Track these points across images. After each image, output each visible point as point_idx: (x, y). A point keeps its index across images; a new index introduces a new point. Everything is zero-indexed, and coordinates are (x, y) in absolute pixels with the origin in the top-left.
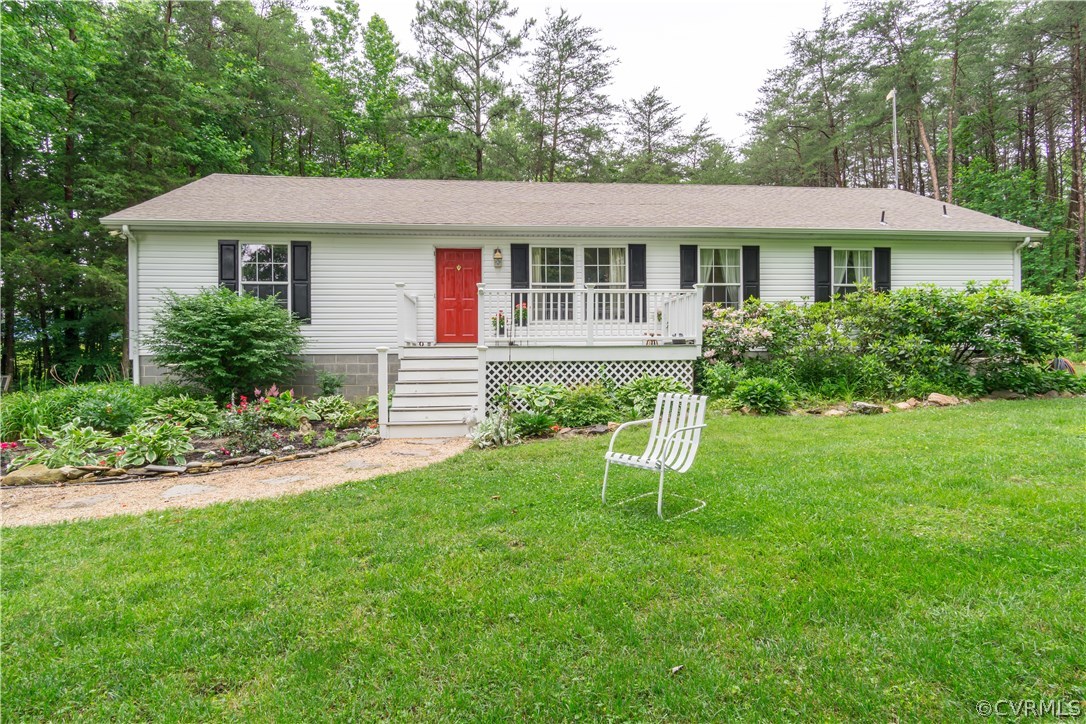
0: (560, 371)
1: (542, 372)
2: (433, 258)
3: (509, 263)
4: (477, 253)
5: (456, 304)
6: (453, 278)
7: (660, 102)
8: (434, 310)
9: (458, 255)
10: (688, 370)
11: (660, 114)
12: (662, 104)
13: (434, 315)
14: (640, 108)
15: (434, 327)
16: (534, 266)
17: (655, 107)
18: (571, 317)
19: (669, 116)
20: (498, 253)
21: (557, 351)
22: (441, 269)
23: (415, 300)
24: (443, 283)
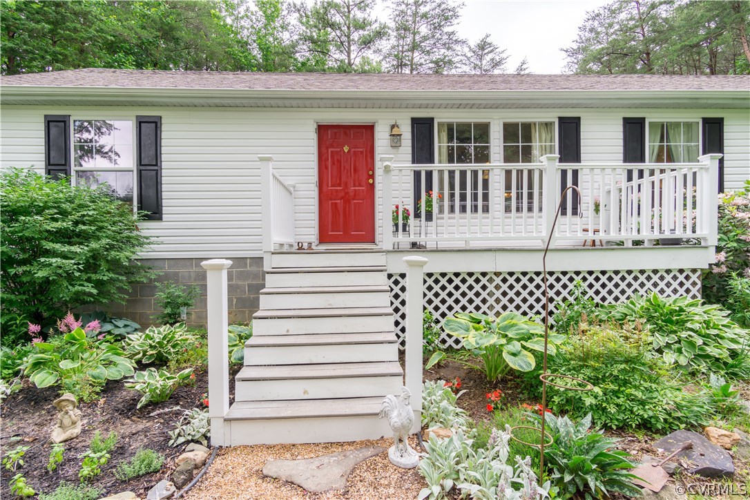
0: (505, 287)
1: (477, 288)
2: (314, 136)
3: (409, 143)
4: (368, 130)
5: (342, 194)
6: (339, 162)
7: (490, 47)
8: (315, 202)
9: (345, 134)
10: (694, 284)
11: (490, 56)
12: (491, 48)
13: (315, 208)
14: (474, 52)
15: (315, 223)
16: (440, 144)
17: (486, 51)
18: (486, 209)
19: (497, 58)
20: (395, 129)
21: (500, 256)
22: (324, 150)
23: (292, 189)
24: (327, 168)
